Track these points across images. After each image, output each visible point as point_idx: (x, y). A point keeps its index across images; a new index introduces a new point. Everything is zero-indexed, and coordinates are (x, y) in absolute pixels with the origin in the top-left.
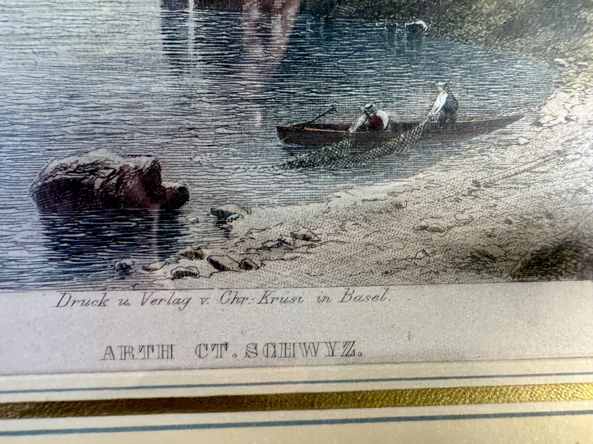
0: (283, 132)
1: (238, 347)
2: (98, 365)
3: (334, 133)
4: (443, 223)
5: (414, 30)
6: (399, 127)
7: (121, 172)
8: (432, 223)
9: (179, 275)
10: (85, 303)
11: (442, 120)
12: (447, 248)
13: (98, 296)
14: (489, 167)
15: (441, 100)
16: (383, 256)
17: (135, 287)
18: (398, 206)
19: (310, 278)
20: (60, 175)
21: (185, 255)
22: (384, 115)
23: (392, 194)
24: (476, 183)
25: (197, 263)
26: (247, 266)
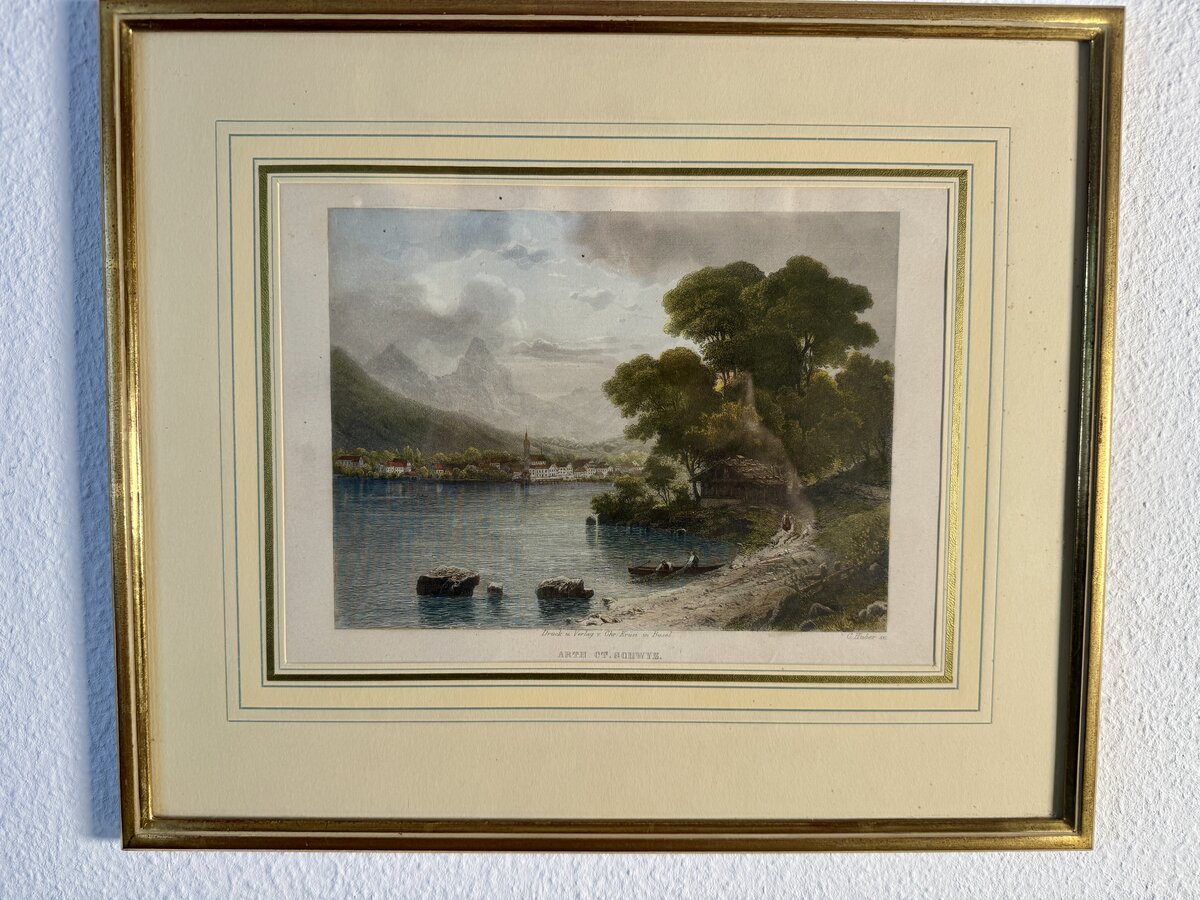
0: (630, 570)
1: (612, 653)
2: (556, 659)
3: (650, 571)
4: (695, 606)
5: (681, 533)
6: (675, 569)
7: (569, 584)
8: (689, 606)
9: (590, 624)
10: (553, 634)
11: (692, 566)
12: (695, 616)
13: (558, 631)
14: (712, 584)
15: (692, 558)
16: (670, 619)
17: (572, 628)
18: (675, 599)
19: (641, 627)
20: (546, 585)
21: (592, 616)
22: (669, 564)
23: (673, 594)
24: (707, 591)
25: (596, 619)
26: (616, 621)
